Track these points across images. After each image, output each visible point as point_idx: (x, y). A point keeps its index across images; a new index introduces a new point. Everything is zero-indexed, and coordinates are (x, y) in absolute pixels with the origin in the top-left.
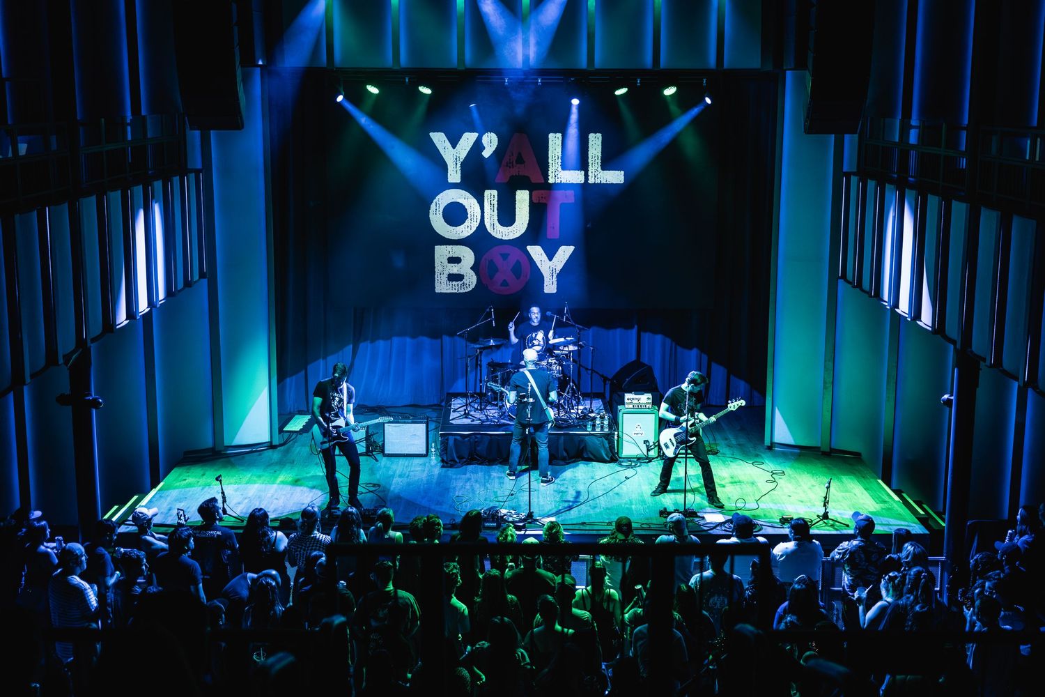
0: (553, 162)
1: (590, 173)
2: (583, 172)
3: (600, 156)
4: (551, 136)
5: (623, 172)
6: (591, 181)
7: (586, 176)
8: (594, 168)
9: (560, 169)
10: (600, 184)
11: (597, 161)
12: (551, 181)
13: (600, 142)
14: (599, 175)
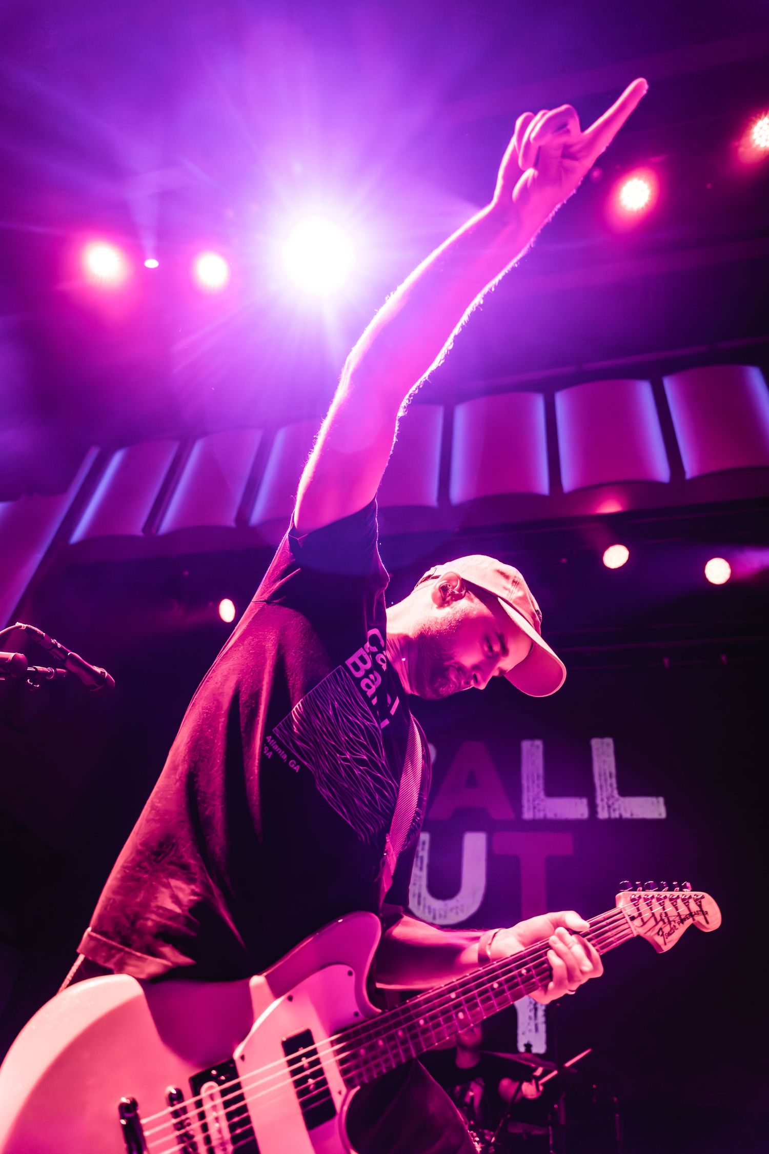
0: (530, 784)
1: (598, 801)
2: (584, 801)
3: (613, 770)
4: (526, 745)
5: (661, 800)
6: (603, 814)
7: (593, 807)
8: (605, 795)
9: (542, 795)
10: (621, 821)
11: (609, 782)
12: (528, 815)
13: (611, 750)
14: (616, 806)
